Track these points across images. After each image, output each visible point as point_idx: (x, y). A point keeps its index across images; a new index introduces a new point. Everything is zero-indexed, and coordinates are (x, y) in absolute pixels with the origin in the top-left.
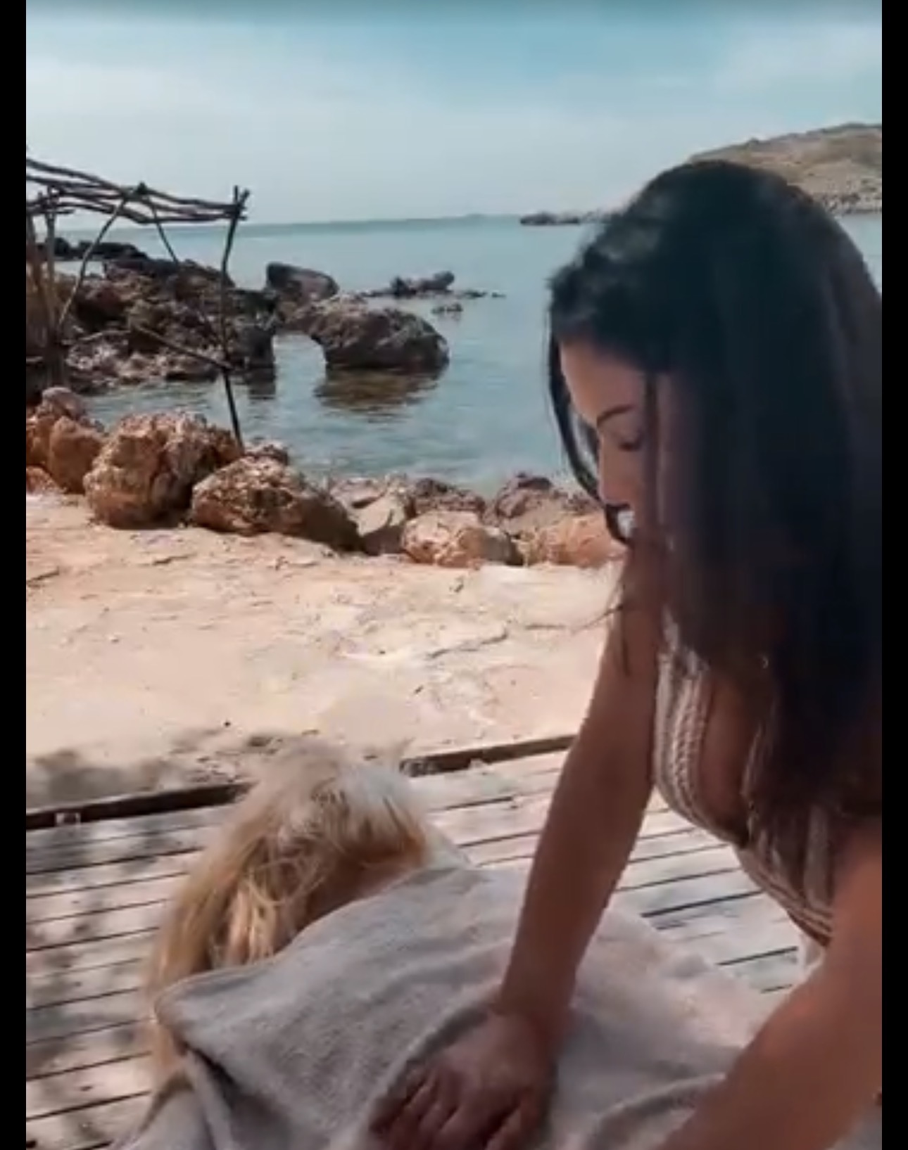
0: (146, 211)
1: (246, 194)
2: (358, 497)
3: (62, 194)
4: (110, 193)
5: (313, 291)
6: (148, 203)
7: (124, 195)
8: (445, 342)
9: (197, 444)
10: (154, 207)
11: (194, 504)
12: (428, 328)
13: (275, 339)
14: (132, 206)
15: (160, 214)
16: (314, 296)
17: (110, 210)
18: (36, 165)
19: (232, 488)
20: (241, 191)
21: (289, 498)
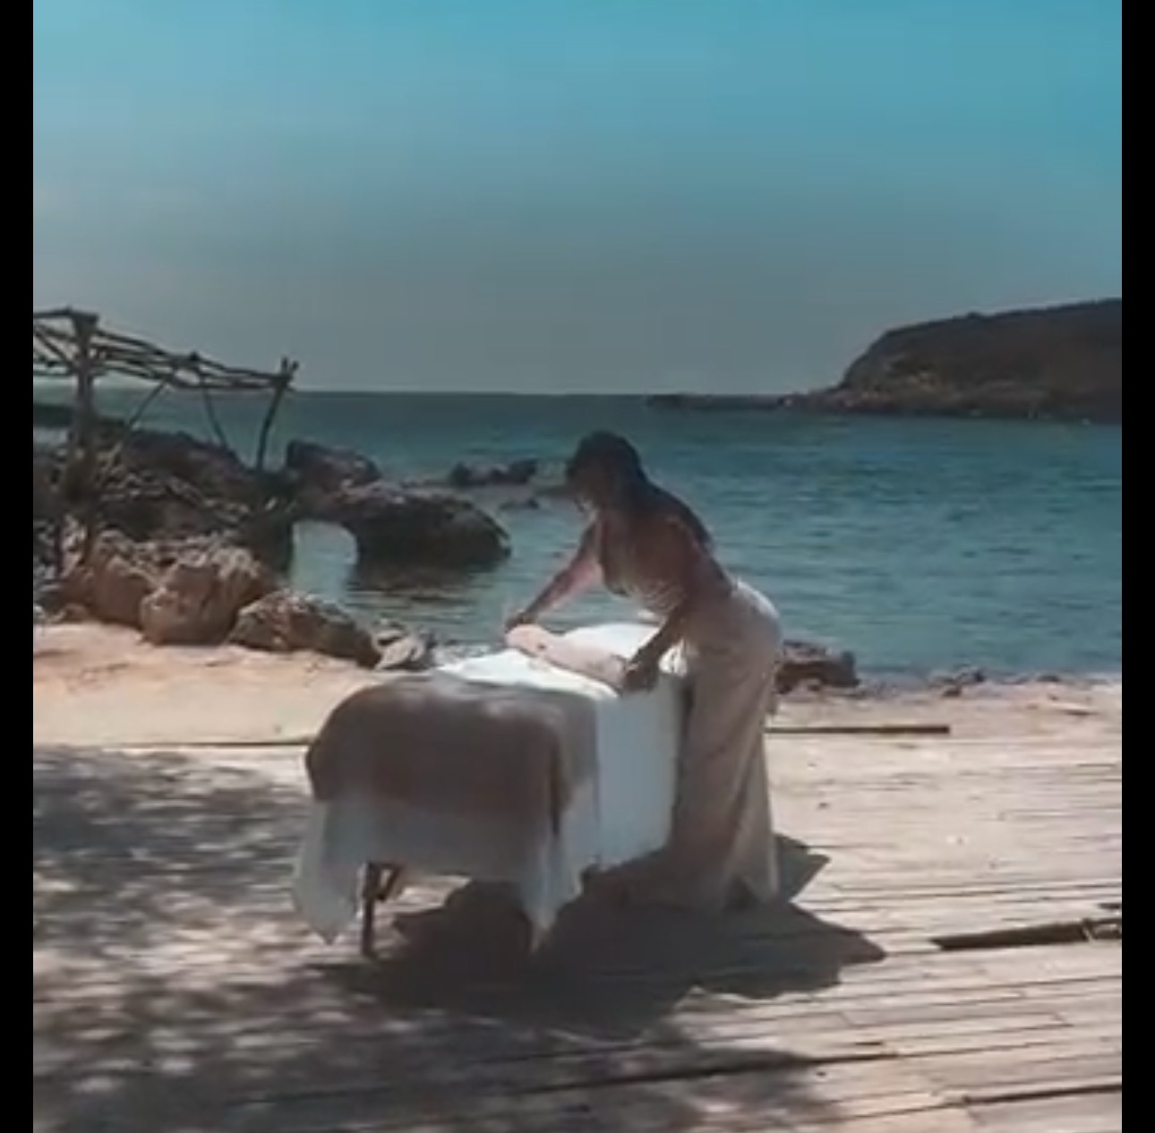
0: (193, 379)
1: (295, 366)
2: (385, 634)
3: (109, 357)
4: (159, 359)
5: (348, 476)
6: (197, 371)
7: (176, 362)
8: (506, 536)
9: (246, 575)
10: (203, 375)
11: (241, 623)
12: (489, 520)
13: (296, 527)
14: (182, 374)
15: (208, 381)
16: (347, 483)
17: (157, 376)
18: (101, 334)
19: (275, 611)
20: (291, 362)
21: (323, 621)
